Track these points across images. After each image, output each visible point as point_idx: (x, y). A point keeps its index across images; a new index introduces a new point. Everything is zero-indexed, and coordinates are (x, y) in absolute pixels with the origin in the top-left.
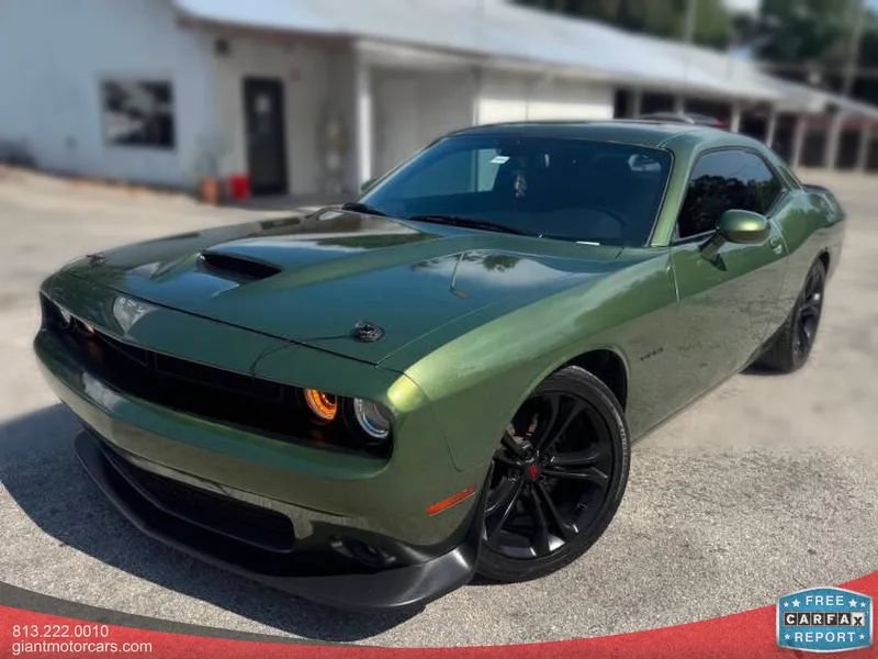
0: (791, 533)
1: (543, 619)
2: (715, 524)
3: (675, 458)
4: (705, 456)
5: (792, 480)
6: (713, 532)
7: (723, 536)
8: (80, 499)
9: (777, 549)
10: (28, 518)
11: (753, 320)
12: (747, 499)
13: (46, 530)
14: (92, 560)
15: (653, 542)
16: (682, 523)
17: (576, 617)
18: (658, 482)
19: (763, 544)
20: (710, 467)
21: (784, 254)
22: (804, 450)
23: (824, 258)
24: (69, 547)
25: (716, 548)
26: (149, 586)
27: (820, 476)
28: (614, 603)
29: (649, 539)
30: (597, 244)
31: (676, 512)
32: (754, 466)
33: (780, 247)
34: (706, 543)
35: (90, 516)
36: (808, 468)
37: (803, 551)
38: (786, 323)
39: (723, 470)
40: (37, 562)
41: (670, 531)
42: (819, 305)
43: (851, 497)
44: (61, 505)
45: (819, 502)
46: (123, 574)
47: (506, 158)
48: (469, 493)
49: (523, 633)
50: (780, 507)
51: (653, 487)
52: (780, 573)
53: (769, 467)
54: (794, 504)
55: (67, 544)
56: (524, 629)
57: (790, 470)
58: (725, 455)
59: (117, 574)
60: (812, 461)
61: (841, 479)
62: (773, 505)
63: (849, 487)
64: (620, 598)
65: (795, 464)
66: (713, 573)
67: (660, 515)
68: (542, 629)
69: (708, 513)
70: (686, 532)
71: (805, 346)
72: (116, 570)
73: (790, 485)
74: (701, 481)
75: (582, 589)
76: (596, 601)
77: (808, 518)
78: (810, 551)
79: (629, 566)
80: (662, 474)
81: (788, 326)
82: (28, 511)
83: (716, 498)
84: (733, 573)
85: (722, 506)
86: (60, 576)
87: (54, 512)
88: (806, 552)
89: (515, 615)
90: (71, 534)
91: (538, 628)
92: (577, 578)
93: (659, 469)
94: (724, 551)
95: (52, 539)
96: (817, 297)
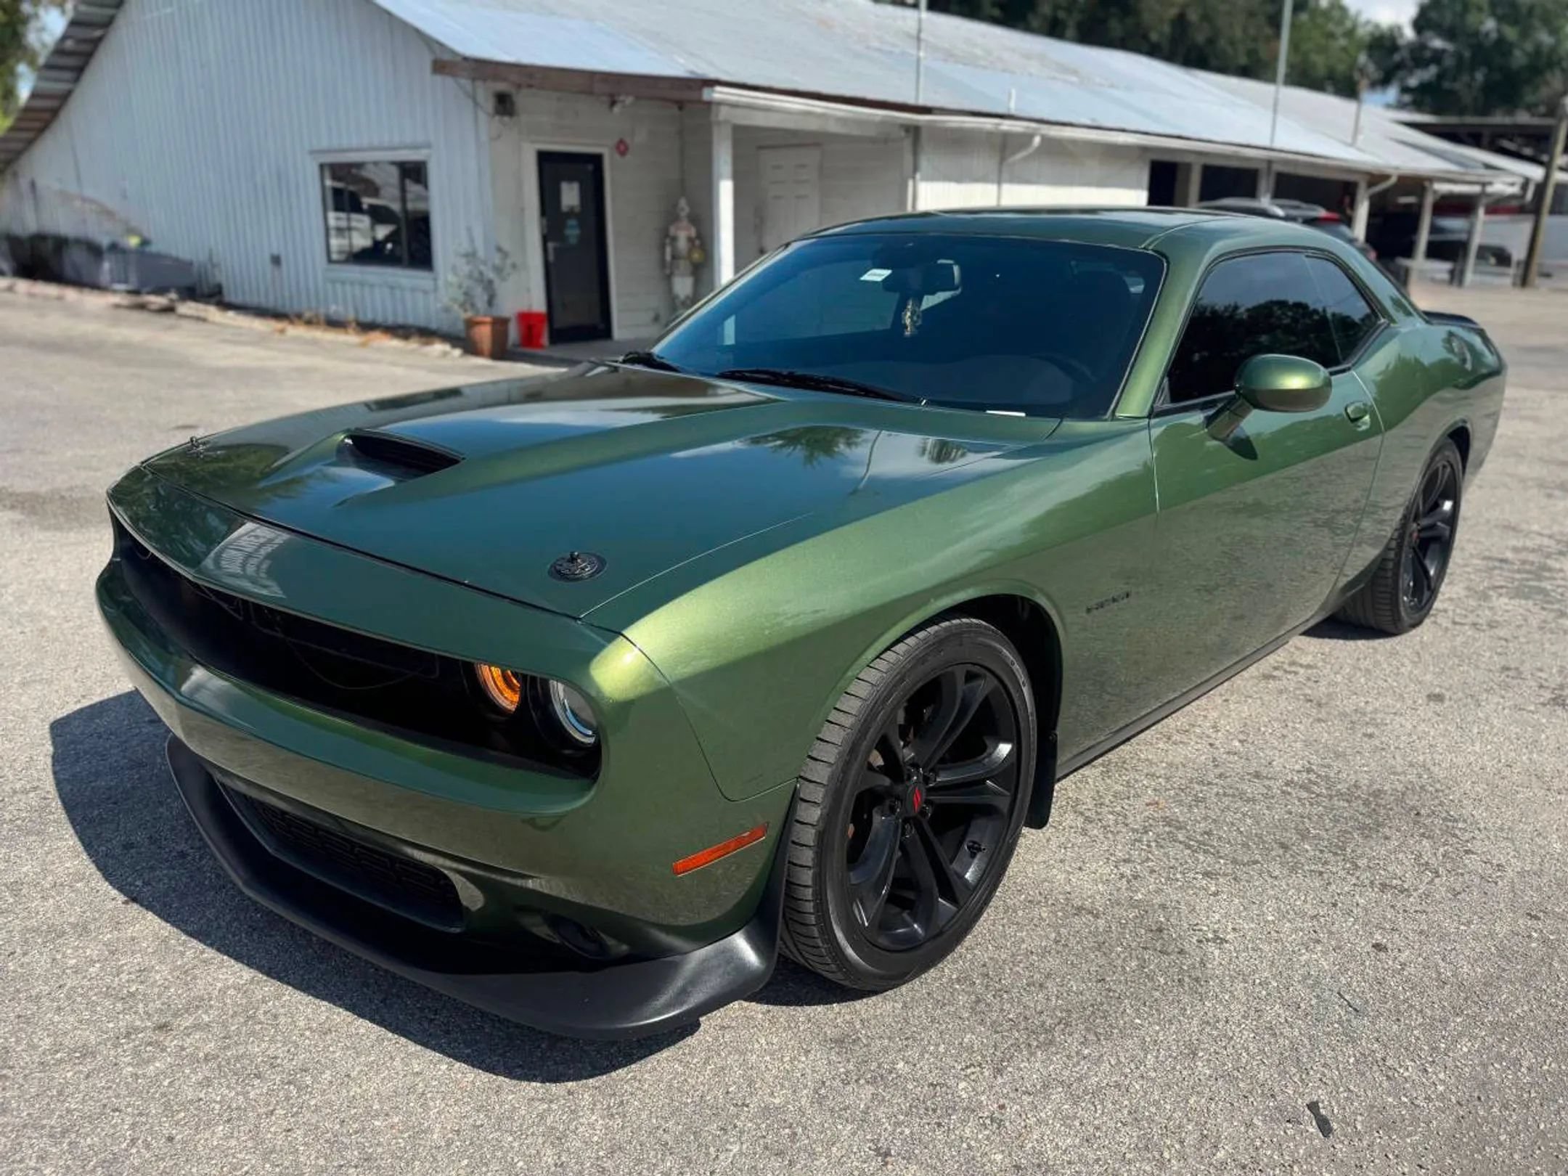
0: (1350, 913)
1: (885, 1050)
2: (1216, 894)
3: (1168, 779)
4: (1221, 776)
5: (1368, 821)
6: (1209, 908)
7: (1227, 915)
8: (173, 829)
9: (1318, 941)
10: (85, 856)
11: (1337, 540)
12: (1281, 852)
13: (108, 876)
14: (167, 929)
15: (1101, 922)
16: (1159, 891)
17: (942, 1049)
18: (1131, 820)
19: (1296, 930)
20: (1225, 794)
21: (1374, 431)
22: (1399, 770)
23: (1460, 438)
24: (135, 906)
25: (1210, 936)
26: (247, 974)
27: (1418, 814)
28: (1015, 1025)
29: (1097, 916)
30: (1023, 414)
31: (1152, 871)
32: (1305, 795)
33: (1367, 418)
34: (1194, 928)
35: (183, 855)
36: (1400, 800)
37: (1364, 946)
38: (1387, 548)
39: (1248, 800)
40: (82, 929)
41: (1134, 904)
42: (1452, 519)
43: (1467, 852)
44: (140, 837)
45: (1408, 860)
46: (210, 953)
47: (887, 273)
48: (753, 837)
49: (847, 1073)
50: (1337, 867)
51: (1120, 827)
52: (1317, 983)
53: (1331, 797)
54: (1362, 863)
55: (134, 900)
56: (851, 1067)
57: (1366, 803)
58: (1257, 775)
59: (202, 953)
60: (1409, 788)
61: (1456, 821)
62: (1326, 863)
63: (1467, 836)
64: (1026, 1018)
65: (1378, 794)
66: (1197, 980)
67: (1122, 876)
68: (879, 1066)
69: (1206, 874)
70: (1163, 907)
71: (1425, 590)
72: (201, 946)
73: (1362, 828)
74: (1205, 819)
75: (962, 999)
76: (982, 1022)
77: (1384, 887)
78: (1378, 947)
79: (1052, 962)
80: (1139, 804)
81: (1392, 555)
82: (88, 846)
83: (1227, 849)
84: (1232, 979)
85: (1235, 862)
86: (113, 953)
87: (128, 846)
88: (1369, 948)
89: (839, 1042)
90: (146, 884)
91: (874, 1066)
92: (958, 980)
93: (1137, 796)
94: (1224, 941)
95: (114, 892)
96: (1448, 505)
